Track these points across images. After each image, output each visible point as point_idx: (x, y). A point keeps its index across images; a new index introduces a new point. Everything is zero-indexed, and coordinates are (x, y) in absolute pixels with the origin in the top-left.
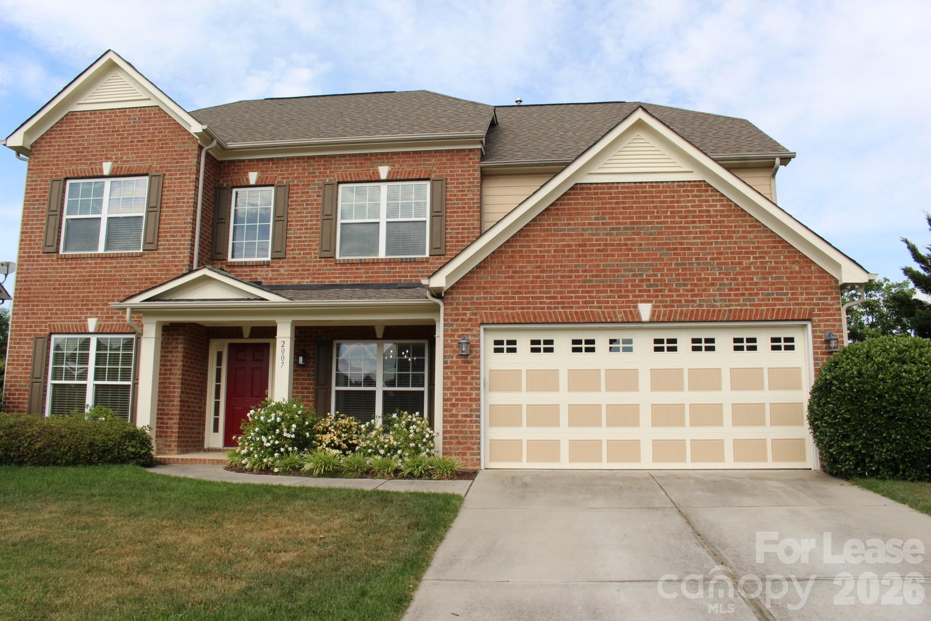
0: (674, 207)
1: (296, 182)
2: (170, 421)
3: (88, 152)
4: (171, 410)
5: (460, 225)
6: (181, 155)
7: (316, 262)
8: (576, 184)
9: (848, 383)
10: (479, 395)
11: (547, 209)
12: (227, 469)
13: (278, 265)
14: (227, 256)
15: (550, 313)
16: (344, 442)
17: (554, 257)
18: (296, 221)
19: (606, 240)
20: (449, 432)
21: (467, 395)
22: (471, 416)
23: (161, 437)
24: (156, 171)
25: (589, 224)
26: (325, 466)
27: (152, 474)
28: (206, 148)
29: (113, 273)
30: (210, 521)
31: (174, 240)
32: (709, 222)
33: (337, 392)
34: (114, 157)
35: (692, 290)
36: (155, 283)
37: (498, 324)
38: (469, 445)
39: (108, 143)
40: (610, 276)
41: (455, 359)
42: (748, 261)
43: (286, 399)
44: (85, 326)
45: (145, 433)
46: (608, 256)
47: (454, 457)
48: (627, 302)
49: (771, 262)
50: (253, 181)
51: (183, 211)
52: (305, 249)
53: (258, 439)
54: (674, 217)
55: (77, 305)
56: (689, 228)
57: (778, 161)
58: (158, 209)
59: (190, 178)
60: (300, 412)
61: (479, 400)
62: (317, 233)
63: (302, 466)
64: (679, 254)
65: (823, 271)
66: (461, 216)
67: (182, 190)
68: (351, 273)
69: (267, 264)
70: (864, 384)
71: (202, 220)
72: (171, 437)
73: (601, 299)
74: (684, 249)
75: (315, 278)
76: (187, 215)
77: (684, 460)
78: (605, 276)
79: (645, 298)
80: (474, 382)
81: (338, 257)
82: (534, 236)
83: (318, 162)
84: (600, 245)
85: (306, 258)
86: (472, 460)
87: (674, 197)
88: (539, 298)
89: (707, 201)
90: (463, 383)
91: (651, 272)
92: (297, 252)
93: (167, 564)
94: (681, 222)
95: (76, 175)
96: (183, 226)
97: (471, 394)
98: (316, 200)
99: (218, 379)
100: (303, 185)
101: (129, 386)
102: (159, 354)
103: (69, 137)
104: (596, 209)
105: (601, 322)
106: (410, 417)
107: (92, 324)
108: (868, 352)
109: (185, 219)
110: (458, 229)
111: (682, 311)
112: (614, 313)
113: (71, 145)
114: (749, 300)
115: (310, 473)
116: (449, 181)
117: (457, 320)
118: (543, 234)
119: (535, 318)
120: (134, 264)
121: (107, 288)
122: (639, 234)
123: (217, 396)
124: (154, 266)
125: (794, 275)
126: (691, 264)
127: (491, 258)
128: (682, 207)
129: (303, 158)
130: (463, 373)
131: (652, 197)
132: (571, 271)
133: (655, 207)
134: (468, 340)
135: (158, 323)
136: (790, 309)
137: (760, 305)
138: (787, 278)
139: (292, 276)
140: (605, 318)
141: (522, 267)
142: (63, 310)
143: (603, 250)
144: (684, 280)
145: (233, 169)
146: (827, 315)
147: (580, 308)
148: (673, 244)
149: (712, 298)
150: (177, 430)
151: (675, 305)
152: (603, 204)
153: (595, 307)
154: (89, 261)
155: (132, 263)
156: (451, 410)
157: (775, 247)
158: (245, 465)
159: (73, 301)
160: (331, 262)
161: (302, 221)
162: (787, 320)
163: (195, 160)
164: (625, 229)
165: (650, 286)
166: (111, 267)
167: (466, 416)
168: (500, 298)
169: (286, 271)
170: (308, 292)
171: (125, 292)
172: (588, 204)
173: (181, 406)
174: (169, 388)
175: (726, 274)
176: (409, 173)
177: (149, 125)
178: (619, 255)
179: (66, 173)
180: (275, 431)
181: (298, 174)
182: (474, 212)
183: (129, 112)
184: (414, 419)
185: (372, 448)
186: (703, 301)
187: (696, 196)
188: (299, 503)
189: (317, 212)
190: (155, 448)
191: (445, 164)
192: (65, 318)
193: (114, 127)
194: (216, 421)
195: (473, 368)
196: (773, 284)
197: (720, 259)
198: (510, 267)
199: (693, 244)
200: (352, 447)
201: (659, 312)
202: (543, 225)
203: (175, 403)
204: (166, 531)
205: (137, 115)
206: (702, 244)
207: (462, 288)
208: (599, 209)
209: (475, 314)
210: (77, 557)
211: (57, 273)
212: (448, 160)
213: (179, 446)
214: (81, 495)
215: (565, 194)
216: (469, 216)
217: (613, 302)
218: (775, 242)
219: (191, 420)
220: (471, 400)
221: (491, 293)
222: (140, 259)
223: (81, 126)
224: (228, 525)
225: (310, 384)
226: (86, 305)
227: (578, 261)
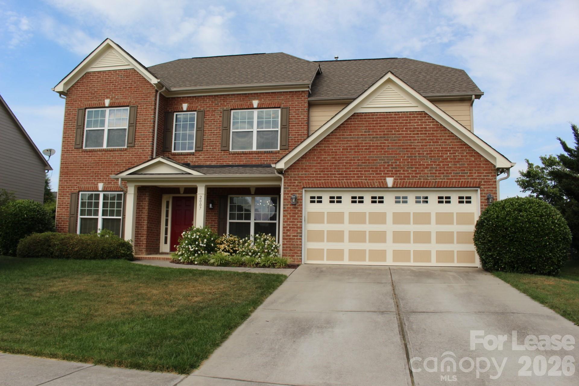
0: (407, 126)
1: (208, 109)
2: (141, 238)
3: (97, 94)
4: (142, 232)
5: (296, 133)
6: (146, 95)
7: (219, 153)
8: (355, 113)
9: (492, 221)
10: (302, 225)
11: (339, 127)
12: (171, 262)
13: (199, 154)
14: (171, 149)
15: (339, 182)
16: (231, 249)
17: (342, 152)
18: (208, 131)
19: (370, 143)
20: (286, 244)
21: (295, 225)
22: (297, 236)
23: (137, 246)
24: (133, 104)
25: (361, 135)
26: (221, 261)
27: (133, 264)
28: (160, 91)
29: (111, 159)
30: (162, 284)
31: (143, 142)
32: (426, 134)
33: (230, 223)
34: (111, 97)
35: (416, 171)
36: (134, 164)
37: (312, 188)
38: (296, 251)
39: (108, 89)
40: (372, 163)
41: (289, 206)
42: (446, 155)
43: (202, 226)
44: (97, 187)
45: (129, 243)
46: (371, 152)
47: (288, 258)
48: (380, 177)
49: (459, 156)
50: (185, 109)
51: (147, 126)
52: (213, 146)
53: (187, 247)
54: (407, 131)
55: (93, 176)
56: (415, 137)
57: (473, 97)
58: (134, 125)
59: (151, 108)
60: (209, 233)
61: (301, 228)
62: (220, 137)
63: (209, 261)
64: (409, 151)
65: (487, 161)
66: (297, 128)
67: (147, 115)
68: (237, 159)
69: (192, 154)
70: (499, 222)
71: (158, 131)
72: (143, 246)
73: (367, 175)
74: (412, 148)
75: (218, 162)
76: (150, 128)
77: (409, 261)
78: (369, 163)
79: (390, 175)
80: (299, 218)
81: (231, 150)
82: (332, 141)
83: (220, 98)
84: (367, 146)
85: (213, 150)
86: (297, 259)
87: (407, 120)
88: (334, 174)
89: (425, 122)
90: (293, 219)
91: (394, 161)
92: (209, 147)
93: (142, 301)
94: (411, 134)
95: (91, 106)
96: (148, 134)
97: (297, 225)
98: (219, 119)
99: (167, 216)
100: (212, 111)
101: (120, 219)
102: (136, 203)
103: (87, 86)
104: (365, 127)
105: (366, 188)
106: (266, 236)
107: (101, 186)
108: (504, 205)
109: (149, 130)
110: (296, 135)
111: (409, 182)
112: (373, 182)
113: (88, 90)
114: (446, 176)
115: (213, 265)
116: (291, 109)
117: (291, 186)
118: (336, 140)
119: (331, 185)
120: (122, 154)
121: (108, 167)
122: (387, 140)
123: (167, 225)
124: (133, 155)
125: (471, 163)
126: (416, 157)
127: (309, 153)
128: (412, 126)
129: (212, 96)
130: (293, 213)
131: (396, 120)
132: (351, 160)
133: (397, 126)
134: (296, 196)
135: (135, 186)
136: (468, 181)
137: (452, 179)
138: (468, 164)
139: (206, 160)
140: (368, 185)
141: (325, 158)
142: (85, 179)
143: (368, 149)
144: (411, 165)
145: (175, 102)
146: (489, 185)
147: (355, 180)
148: (406, 146)
149: (426, 175)
150: (145, 242)
151: (406, 178)
152: (369, 124)
153: (363, 179)
154: (99, 153)
155: (121, 153)
156: (287, 233)
157: (461, 148)
158: (180, 260)
159: (90, 174)
160: (227, 152)
161: (212, 130)
162: (466, 187)
163: (154, 98)
164: (381, 137)
165: (393, 168)
166: (110, 156)
167: (294, 236)
168: (313, 174)
169: (203, 157)
170: (215, 169)
171: (118, 169)
172: (361, 124)
173: (147, 230)
174: (141, 220)
175: (434, 162)
176: (269, 104)
177: (129, 79)
178: (377, 152)
179: (86, 105)
180: (196, 243)
181: (209, 105)
182: (304, 125)
183: (119, 72)
184: (268, 238)
185: (245, 252)
186: (421, 176)
187: (419, 120)
188: (205, 277)
189: (219, 126)
190: (134, 252)
191: (289, 99)
192: (86, 183)
193: (111, 80)
194: (166, 238)
195: (298, 211)
196: (460, 168)
197: (431, 154)
198: (319, 158)
199: (417, 146)
200: (235, 251)
201: (398, 182)
202: (337, 135)
203: (145, 228)
204: (141, 288)
205: (123, 74)
206: (422, 146)
207: (294, 169)
208: (367, 126)
209: (300, 183)
210: (102, 298)
211: (82, 159)
212: (290, 97)
213: (146, 251)
214: (100, 272)
215: (349, 119)
216: (301, 128)
217: (373, 177)
218: (461, 145)
219: (153, 237)
220: (297, 228)
221: (308, 171)
222: (125, 152)
223: (93, 79)
224: (170, 286)
225: (215, 218)
226: (98, 176)
227: (355, 155)
